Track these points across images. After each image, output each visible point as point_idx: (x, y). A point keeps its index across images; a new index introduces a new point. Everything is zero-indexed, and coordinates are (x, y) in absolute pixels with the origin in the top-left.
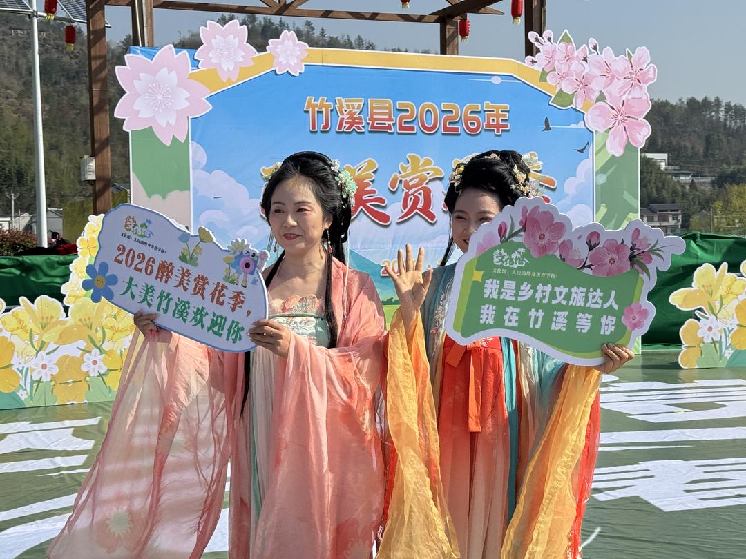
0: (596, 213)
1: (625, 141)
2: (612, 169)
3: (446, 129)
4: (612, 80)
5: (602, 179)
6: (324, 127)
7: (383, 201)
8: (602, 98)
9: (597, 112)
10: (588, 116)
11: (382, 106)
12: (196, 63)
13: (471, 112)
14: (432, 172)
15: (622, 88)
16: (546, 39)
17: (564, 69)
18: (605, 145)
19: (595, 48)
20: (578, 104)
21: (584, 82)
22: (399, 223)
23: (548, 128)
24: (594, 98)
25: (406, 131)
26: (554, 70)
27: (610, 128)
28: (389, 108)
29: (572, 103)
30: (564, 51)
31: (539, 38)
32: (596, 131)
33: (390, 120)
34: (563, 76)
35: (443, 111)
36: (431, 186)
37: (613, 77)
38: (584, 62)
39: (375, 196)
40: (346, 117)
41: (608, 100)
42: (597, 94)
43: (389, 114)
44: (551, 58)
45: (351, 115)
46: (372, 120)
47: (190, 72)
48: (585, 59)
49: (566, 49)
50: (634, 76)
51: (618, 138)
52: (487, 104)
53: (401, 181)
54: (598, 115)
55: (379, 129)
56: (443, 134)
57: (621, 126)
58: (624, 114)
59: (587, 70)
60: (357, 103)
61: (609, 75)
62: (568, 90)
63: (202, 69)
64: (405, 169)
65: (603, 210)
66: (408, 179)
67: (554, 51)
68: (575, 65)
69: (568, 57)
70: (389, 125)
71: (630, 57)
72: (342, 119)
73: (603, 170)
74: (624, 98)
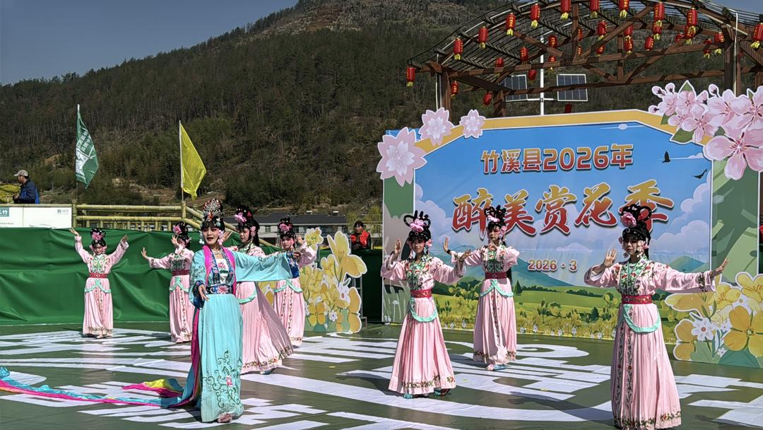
0: (713, 227)
1: (744, 166)
2: (730, 191)
3: (579, 166)
4: (731, 117)
5: (720, 199)
6: (493, 170)
7: (531, 218)
8: (720, 132)
9: (716, 144)
10: (706, 148)
11: (532, 153)
12: (419, 136)
13: (600, 153)
14: (568, 198)
15: (741, 123)
16: (668, 91)
17: (684, 112)
18: (723, 171)
19: (715, 92)
20: (696, 139)
21: (703, 121)
22: (542, 234)
23: (667, 159)
24: (713, 133)
25: (550, 169)
26: (675, 114)
27: (729, 157)
28: (538, 154)
29: (691, 139)
30: (685, 98)
31: (662, 90)
32: (714, 160)
33: (539, 162)
34: (682, 118)
35: (578, 153)
36: (566, 207)
37: (732, 114)
38: (704, 105)
39: (525, 215)
40: (508, 162)
41: (727, 134)
42: (716, 129)
43: (538, 158)
44: (672, 105)
45: (511, 161)
46: (526, 163)
47: (416, 142)
48: (705, 102)
49: (687, 96)
50: (754, 111)
51: (737, 165)
52: (614, 145)
53: (544, 205)
54: (716, 147)
55: (531, 168)
56: (577, 170)
57: (741, 154)
58: (743, 144)
59: (706, 110)
60: (516, 153)
61: (728, 112)
62: (686, 127)
63: (422, 139)
64: (548, 196)
65: (720, 225)
66: (550, 203)
67: (675, 99)
68: (694, 108)
69: (689, 103)
70: (538, 166)
71: (751, 96)
72: (506, 164)
73: (720, 192)
74: (744, 130)
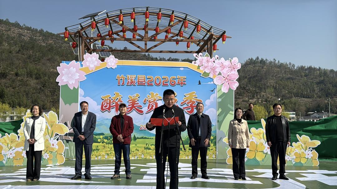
0: (218, 111)
1: (229, 88)
2: (224, 97)
3: (163, 84)
4: (224, 68)
5: (220, 100)
6: (122, 84)
7: (141, 106)
8: (220, 74)
9: (218, 78)
10: (215, 80)
11: (142, 77)
12: (82, 65)
13: (172, 79)
14: (158, 98)
15: (227, 71)
16: (200, 56)
17: (206, 65)
18: (221, 89)
19: (218, 58)
20: (211, 76)
21: (213, 69)
22: (146, 113)
23: (200, 84)
24: (217, 74)
25: (150, 85)
26: (203, 65)
27: (223, 84)
28: (144, 78)
29: (209, 76)
31: (197, 55)
32: (218, 85)
34: (206, 67)
35: (162, 79)
36: (157, 102)
37: (224, 67)
38: (213, 63)
39: (138, 105)
40: (130, 81)
41: (222, 75)
42: (219, 73)
43: (144, 80)
44: (201, 62)
46: (139, 82)
47: (80, 68)
48: (214, 62)
49: (207, 59)
50: (232, 67)
51: (226, 87)
52: (178, 76)
53: (147, 100)
54: (219, 80)
55: (141, 84)
56: (162, 86)
57: (227, 83)
58: (228, 79)
59: (215, 65)
60: (134, 77)
61: (223, 67)
62: (207, 71)
63: (84, 67)
64: (149, 96)
65: (220, 110)
66: (150, 100)
67: (203, 59)
68: (210, 64)
69: (208, 61)
70: (144, 83)
71: (231, 61)
73: (220, 97)
74: (228, 74)
